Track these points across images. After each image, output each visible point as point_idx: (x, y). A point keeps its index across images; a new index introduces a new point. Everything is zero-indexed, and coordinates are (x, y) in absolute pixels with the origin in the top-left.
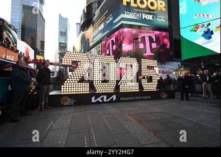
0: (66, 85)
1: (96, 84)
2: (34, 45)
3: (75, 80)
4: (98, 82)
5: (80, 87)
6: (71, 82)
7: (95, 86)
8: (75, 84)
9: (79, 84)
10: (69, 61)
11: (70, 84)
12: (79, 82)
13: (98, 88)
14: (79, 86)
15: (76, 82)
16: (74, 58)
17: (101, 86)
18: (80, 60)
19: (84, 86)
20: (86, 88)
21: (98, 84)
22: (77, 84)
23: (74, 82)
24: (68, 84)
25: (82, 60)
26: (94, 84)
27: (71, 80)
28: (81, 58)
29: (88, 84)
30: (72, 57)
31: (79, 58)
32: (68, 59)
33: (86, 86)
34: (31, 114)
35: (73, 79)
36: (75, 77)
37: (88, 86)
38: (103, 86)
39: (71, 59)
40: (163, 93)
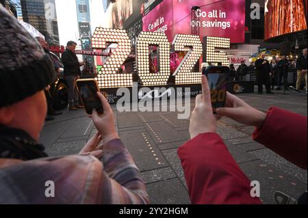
0: (101, 77)
1: (143, 75)
2: (43, 28)
3: (113, 69)
4: (145, 72)
5: (120, 80)
6: (107, 72)
7: (141, 78)
8: (112, 75)
9: (119, 75)
10: (102, 41)
11: (106, 76)
12: (117, 73)
13: (146, 80)
14: (119, 78)
15: (114, 72)
16: (108, 36)
17: (150, 77)
18: (117, 40)
19: (125, 78)
20: (128, 81)
21: (145, 75)
22: (116, 75)
23: (111, 72)
24: (102, 76)
25: (120, 40)
26: (140, 75)
27: (106, 69)
28: (118, 37)
29: (131, 75)
30: (105, 36)
31: (115, 37)
32: (100, 40)
33: (128, 78)
34: (61, 113)
35: (110, 69)
36: (112, 66)
37: (131, 78)
38: (152, 77)
39: (103, 40)
40: (237, 85)
